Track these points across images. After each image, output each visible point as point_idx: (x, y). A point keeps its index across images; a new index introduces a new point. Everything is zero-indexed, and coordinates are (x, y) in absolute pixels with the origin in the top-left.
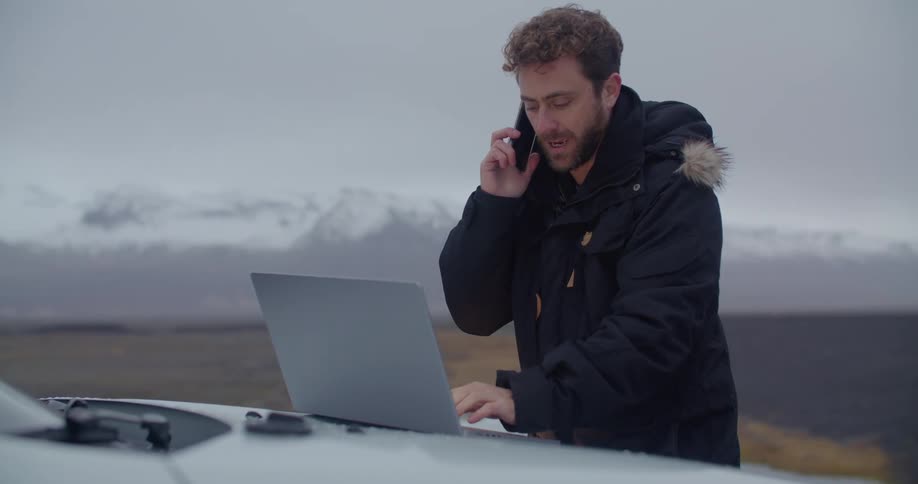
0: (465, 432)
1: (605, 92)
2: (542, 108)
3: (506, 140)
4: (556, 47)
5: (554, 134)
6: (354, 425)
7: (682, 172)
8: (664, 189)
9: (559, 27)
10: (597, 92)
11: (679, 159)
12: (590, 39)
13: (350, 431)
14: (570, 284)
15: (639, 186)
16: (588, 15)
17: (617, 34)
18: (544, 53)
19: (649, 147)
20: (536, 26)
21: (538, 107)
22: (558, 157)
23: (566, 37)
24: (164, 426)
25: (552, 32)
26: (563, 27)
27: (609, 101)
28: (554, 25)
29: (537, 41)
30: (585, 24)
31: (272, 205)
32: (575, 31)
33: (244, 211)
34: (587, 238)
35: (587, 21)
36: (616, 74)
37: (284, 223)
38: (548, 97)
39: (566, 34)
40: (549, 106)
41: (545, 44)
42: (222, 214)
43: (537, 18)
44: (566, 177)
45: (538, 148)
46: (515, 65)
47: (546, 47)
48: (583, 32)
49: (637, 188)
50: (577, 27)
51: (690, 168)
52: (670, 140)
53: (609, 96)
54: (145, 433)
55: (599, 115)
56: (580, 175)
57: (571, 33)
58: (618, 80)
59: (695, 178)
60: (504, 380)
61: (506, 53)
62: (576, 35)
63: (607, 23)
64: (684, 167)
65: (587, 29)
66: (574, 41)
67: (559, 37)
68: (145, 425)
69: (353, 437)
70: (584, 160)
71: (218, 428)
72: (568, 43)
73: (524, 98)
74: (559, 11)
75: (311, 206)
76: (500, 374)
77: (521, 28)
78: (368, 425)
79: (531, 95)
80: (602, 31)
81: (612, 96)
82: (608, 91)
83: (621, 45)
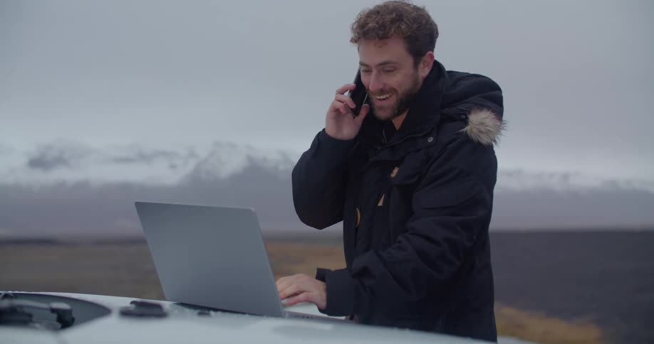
0: (287, 315)
1: (421, 65)
2: (374, 72)
3: (347, 94)
4: (390, 29)
5: (382, 92)
6: (203, 309)
7: (466, 132)
8: (450, 143)
9: (394, 15)
10: (416, 65)
11: (465, 122)
12: (415, 26)
13: (200, 314)
14: (380, 204)
15: (432, 139)
16: (417, 9)
17: (435, 25)
18: (381, 33)
19: (446, 110)
20: (377, 12)
21: (372, 71)
22: (381, 108)
23: (398, 23)
24: (69, 312)
25: (388, 18)
26: (397, 15)
27: (424, 71)
28: (391, 12)
29: (377, 23)
30: (413, 15)
31: (165, 154)
32: (405, 20)
33: (144, 158)
34: (396, 171)
35: (415, 13)
36: (430, 52)
37: (173, 167)
38: (380, 65)
39: (398, 20)
40: (379, 72)
41: (382, 26)
42: (127, 160)
43: (379, 6)
44: (388, 123)
45: (369, 101)
46: (359, 38)
47: (382, 28)
48: (411, 20)
49: (431, 140)
50: (407, 17)
51: (471, 129)
52: (462, 107)
53: (424, 68)
54: (55, 316)
55: (415, 82)
56: (398, 122)
57: (402, 20)
58: (432, 57)
59: (474, 137)
60: (322, 275)
61: (352, 28)
62: (405, 22)
63: (429, 17)
64: (467, 128)
65: (415, 20)
66: (403, 27)
67: (393, 22)
68: (53, 311)
69: (204, 319)
70: (399, 113)
71: (103, 311)
72: (399, 27)
73: (361, 64)
74: (395, 4)
75: (192, 154)
76: (319, 270)
77: (367, 11)
78: (216, 310)
79: (367, 62)
80: (424, 22)
81: (426, 68)
82: (424, 65)
83: (437, 33)
